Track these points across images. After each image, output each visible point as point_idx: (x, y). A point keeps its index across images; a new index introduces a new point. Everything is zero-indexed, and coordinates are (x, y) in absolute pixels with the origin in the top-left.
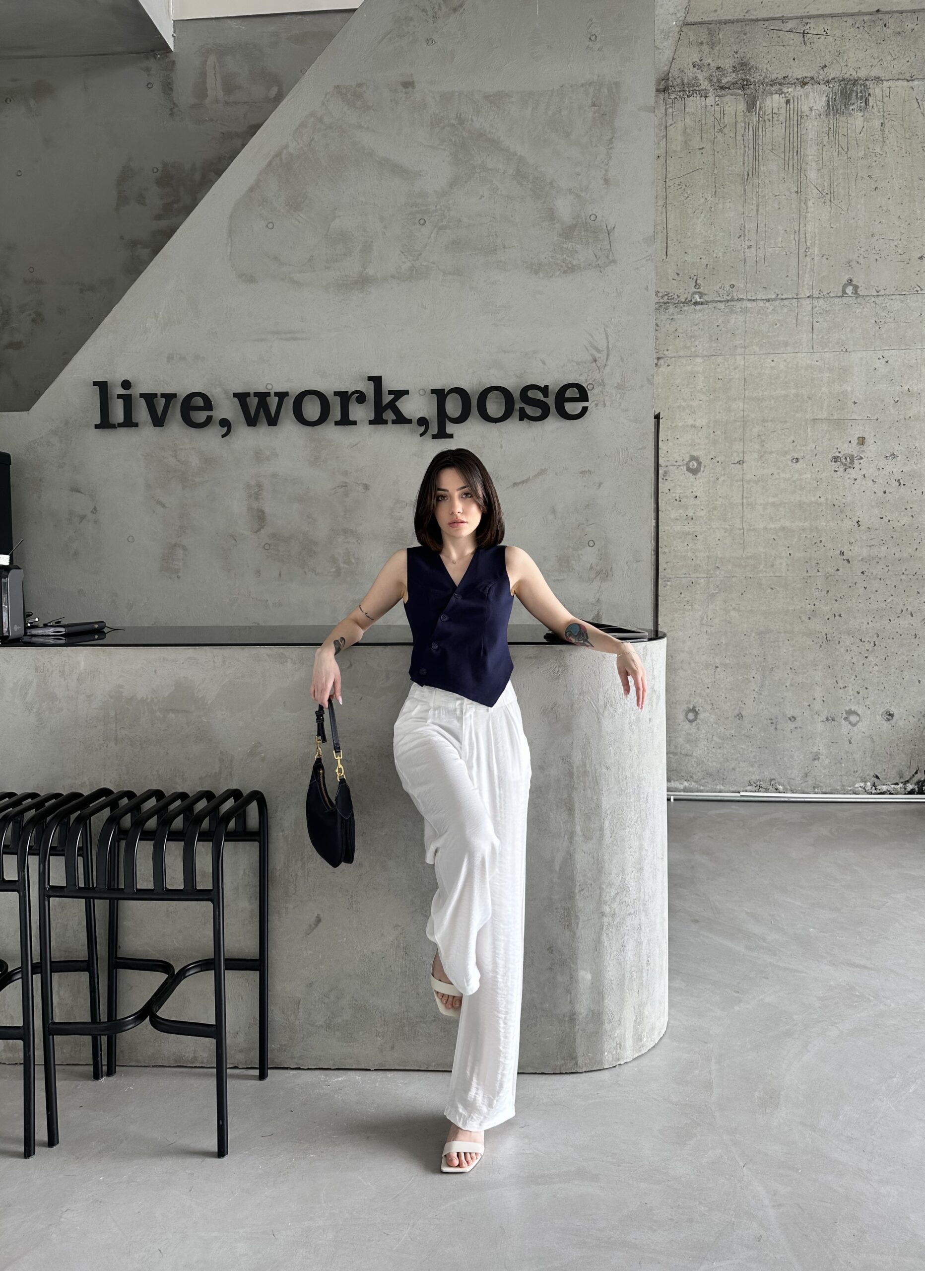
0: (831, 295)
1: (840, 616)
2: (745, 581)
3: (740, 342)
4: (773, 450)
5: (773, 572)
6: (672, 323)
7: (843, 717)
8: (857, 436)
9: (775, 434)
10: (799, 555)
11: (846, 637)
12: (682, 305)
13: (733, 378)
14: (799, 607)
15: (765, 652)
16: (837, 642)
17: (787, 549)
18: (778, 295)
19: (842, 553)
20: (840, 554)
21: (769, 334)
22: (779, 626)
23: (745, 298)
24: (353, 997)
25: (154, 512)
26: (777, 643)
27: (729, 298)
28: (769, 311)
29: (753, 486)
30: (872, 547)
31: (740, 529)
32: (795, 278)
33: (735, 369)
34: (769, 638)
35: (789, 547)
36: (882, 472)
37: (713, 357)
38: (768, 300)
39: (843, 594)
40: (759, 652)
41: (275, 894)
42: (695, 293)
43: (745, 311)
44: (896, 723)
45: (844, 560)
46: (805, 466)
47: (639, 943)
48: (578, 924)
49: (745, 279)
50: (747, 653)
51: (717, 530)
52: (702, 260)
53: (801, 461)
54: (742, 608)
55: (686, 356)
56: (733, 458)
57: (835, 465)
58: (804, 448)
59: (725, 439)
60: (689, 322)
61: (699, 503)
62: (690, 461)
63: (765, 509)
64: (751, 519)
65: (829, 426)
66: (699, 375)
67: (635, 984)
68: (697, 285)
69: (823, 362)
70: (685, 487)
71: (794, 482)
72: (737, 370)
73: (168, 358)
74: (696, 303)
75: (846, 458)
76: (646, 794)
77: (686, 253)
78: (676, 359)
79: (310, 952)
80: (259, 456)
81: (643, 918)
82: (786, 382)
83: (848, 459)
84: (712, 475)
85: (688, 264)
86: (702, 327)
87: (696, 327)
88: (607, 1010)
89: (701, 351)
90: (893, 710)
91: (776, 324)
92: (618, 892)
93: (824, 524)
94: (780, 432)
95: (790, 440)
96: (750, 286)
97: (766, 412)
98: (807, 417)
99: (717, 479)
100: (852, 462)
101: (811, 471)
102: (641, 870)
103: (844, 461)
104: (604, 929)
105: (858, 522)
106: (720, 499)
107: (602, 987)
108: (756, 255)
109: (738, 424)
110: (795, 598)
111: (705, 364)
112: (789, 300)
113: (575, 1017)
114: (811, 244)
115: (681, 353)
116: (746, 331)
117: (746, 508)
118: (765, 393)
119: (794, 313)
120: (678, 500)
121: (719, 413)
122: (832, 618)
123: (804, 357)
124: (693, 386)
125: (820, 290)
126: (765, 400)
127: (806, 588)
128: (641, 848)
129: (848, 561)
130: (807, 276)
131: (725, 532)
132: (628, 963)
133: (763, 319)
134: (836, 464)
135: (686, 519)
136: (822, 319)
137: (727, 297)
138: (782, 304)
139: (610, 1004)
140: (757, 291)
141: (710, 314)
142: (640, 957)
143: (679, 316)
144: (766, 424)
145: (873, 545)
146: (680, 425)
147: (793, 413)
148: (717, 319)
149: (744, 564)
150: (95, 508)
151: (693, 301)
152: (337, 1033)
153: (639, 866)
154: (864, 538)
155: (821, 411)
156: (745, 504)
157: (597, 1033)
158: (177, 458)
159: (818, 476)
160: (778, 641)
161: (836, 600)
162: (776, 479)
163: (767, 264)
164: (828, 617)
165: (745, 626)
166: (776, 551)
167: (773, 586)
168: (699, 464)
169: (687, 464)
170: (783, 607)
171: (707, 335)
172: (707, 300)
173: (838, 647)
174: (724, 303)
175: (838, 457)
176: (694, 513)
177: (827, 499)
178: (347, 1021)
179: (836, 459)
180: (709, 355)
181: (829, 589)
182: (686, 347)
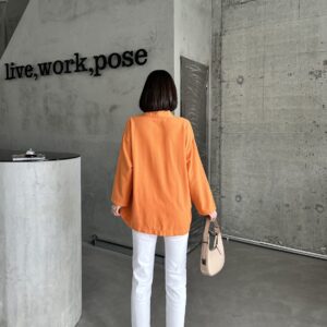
1: (313, 155)
3: (262, 19)
4: (278, 70)
5: (278, 131)
6: (231, 14)
7: (314, 208)
8: (323, 60)
9: (279, 62)
10: (291, 123)
13: (259, 37)
14: (291, 149)
17: (285, 120)
20: (313, 122)
29: (268, 89)
31: (262, 110)
34: (276, 164)
46: (295, 78)
53: (293, 75)
55: (237, 29)
56: (259, 76)
58: (294, 68)
59: (255, 67)
60: (239, 13)
61: (242, 98)
62: (238, 78)
63: (274, 100)
64: (267, 105)
65: (307, 56)
70: (236, 90)
71: (289, 86)
72: (261, 33)
75: (317, 72)
80: (46, 87)
89: (244, 26)
93: (305, 107)
94: (282, 61)
95: (287, 65)
97: (275, 52)
98: (296, 53)
99: (251, 86)
100: (320, 74)
101: (298, 80)
103: (315, 74)
106: (253, 96)
109: (261, 59)
110: (289, 145)
111: (246, 31)
115: (235, 27)
116: (266, 13)
117: (265, 100)
120: (233, 97)
121: (253, 54)
122: (309, 156)
127: (295, 139)
129: (318, 126)
131: (254, 112)
134: (311, 75)
135: (237, 106)
143: (234, 10)
146: (234, 61)
149: (263, 127)
155: (304, 48)
159: (301, 82)
160: (280, 166)
161: (311, 147)
164: (306, 155)
166: (280, 121)
168: (243, 79)
170: (283, 149)
175: (312, 72)
176: (240, 103)
177: (306, 94)
180: (248, 27)
182: (237, 24)
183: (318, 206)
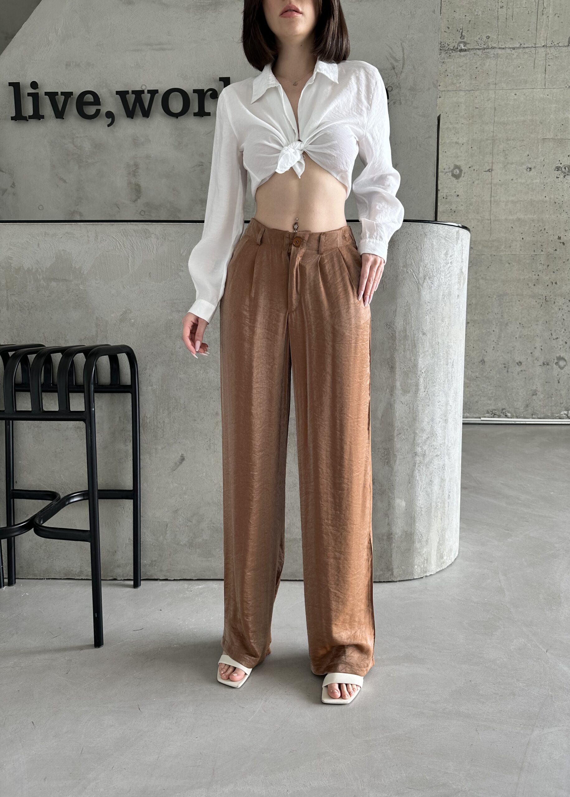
0: (560, 45)
1: (556, 283)
2: (490, 258)
3: (492, 80)
4: (513, 161)
5: (511, 252)
6: (443, 65)
7: (554, 362)
9: (515, 149)
10: (529, 239)
11: (559, 298)
12: (451, 52)
13: (486, 108)
14: (528, 277)
15: (502, 310)
16: (553, 303)
17: (521, 234)
18: (521, 44)
19: (559, 238)
20: (558, 238)
21: (513, 74)
22: (513, 290)
23: (497, 47)
24: (211, 521)
25: (58, 186)
26: (511, 303)
27: (485, 46)
28: (514, 56)
29: (498, 188)
31: (488, 220)
32: (534, 32)
33: (488, 100)
34: (506, 300)
35: (522, 233)
37: (473, 91)
38: (514, 49)
39: (559, 267)
40: (498, 310)
41: (145, 438)
42: (461, 42)
43: (497, 56)
45: (560, 243)
46: (535, 173)
47: (443, 480)
48: (395, 461)
49: (498, 32)
50: (490, 311)
51: (472, 220)
52: (467, 17)
53: (533, 170)
54: (488, 278)
55: (453, 91)
56: (484, 167)
58: (535, 160)
59: (480, 153)
60: (456, 65)
61: (460, 200)
62: (454, 169)
63: (506, 205)
64: (496, 212)
65: (554, 144)
66: (462, 105)
67: (439, 513)
68: (462, 37)
69: (552, 96)
70: (450, 188)
71: (528, 185)
72: (489, 102)
73: (66, 65)
74: (461, 50)
75: (565, 168)
76: (452, 360)
77: (455, 11)
78: (446, 92)
79: (176, 485)
80: (136, 142)
81: (446, 460)
82: (525, 111)
83: (567, 169)
84: (470, 180)
85: (456, 19)
86: (465, 69)
87: (461, 68)
88: (418, 531)
89: (464, 87)
91: (519, 67)
92: (429, 437)
93: (548, 216)
94: (519, 148)
95: (526, 154)
96: (501, 37)
97: (510, 132)
98: (539, 137)
99: (473, 182)
101: (540, 178)
102: (446, 421)
103: (564, 170)
104: (417, 466)
106: (475, 197)
107: (414, 513)
108: (506, 14)
109: (489, 141)
110: (525, 270)
111: (466, 96)
112: (529, 48)
113: (392, 536)
114: (547, 5)
115: (450, 88)
116: (497, 72)
117: (493, 204)
118: (509, 119)
119: (532, 59)
120: (445, 198)
121: (476, 133)
122: (550, 285)
123: (538, 92)
124: (457, 113)
125: (552, 41)
126: (509, 124)
127: (533, 263)
128: (447, 403)
129: (564, 244)
130: (543, 30)
131: (478, 222)
132: (435, 494)
133: (509, 63)
134: (557, 172)
135: (450, 212)
136: (553, 63)
137: (484, 46)
138: (524, 51)
139: (420, 527)
140: (506, 41)
141: (471, 58)
142: (443, 491)
143: (448, 60)
144: (509, 142)
146: (448, 142)
147: (529, 134)
148: (476, 63)
149: (490, 245)
150: (13, 184)
151: (459, 48)
152: (198, 550)
153: (445, 418)
155: (549, 132)
156: (492, 201)
157: (409, 550)
158: (74, 144)
159: (545, 181)
160: (511, 302)
161: (554, 272)
162: (515, 183)
163: (514, 21)
164: (547, 284)
165: (490, 290)
166: (514, 236)
167: (510, 262)
168: (461, 171)
169: (452, 171)
170: (516, 277)
171: (469, 74)
172: (469, 47)
173: (553, 307)
174: (481, 50)
175: (560, 167)
176: (456, 208)
177: (551, 198)
178: (206, 540)
179: (558, 169)
180: (469, 90)
181: (549, 263)
182: (452, 83)
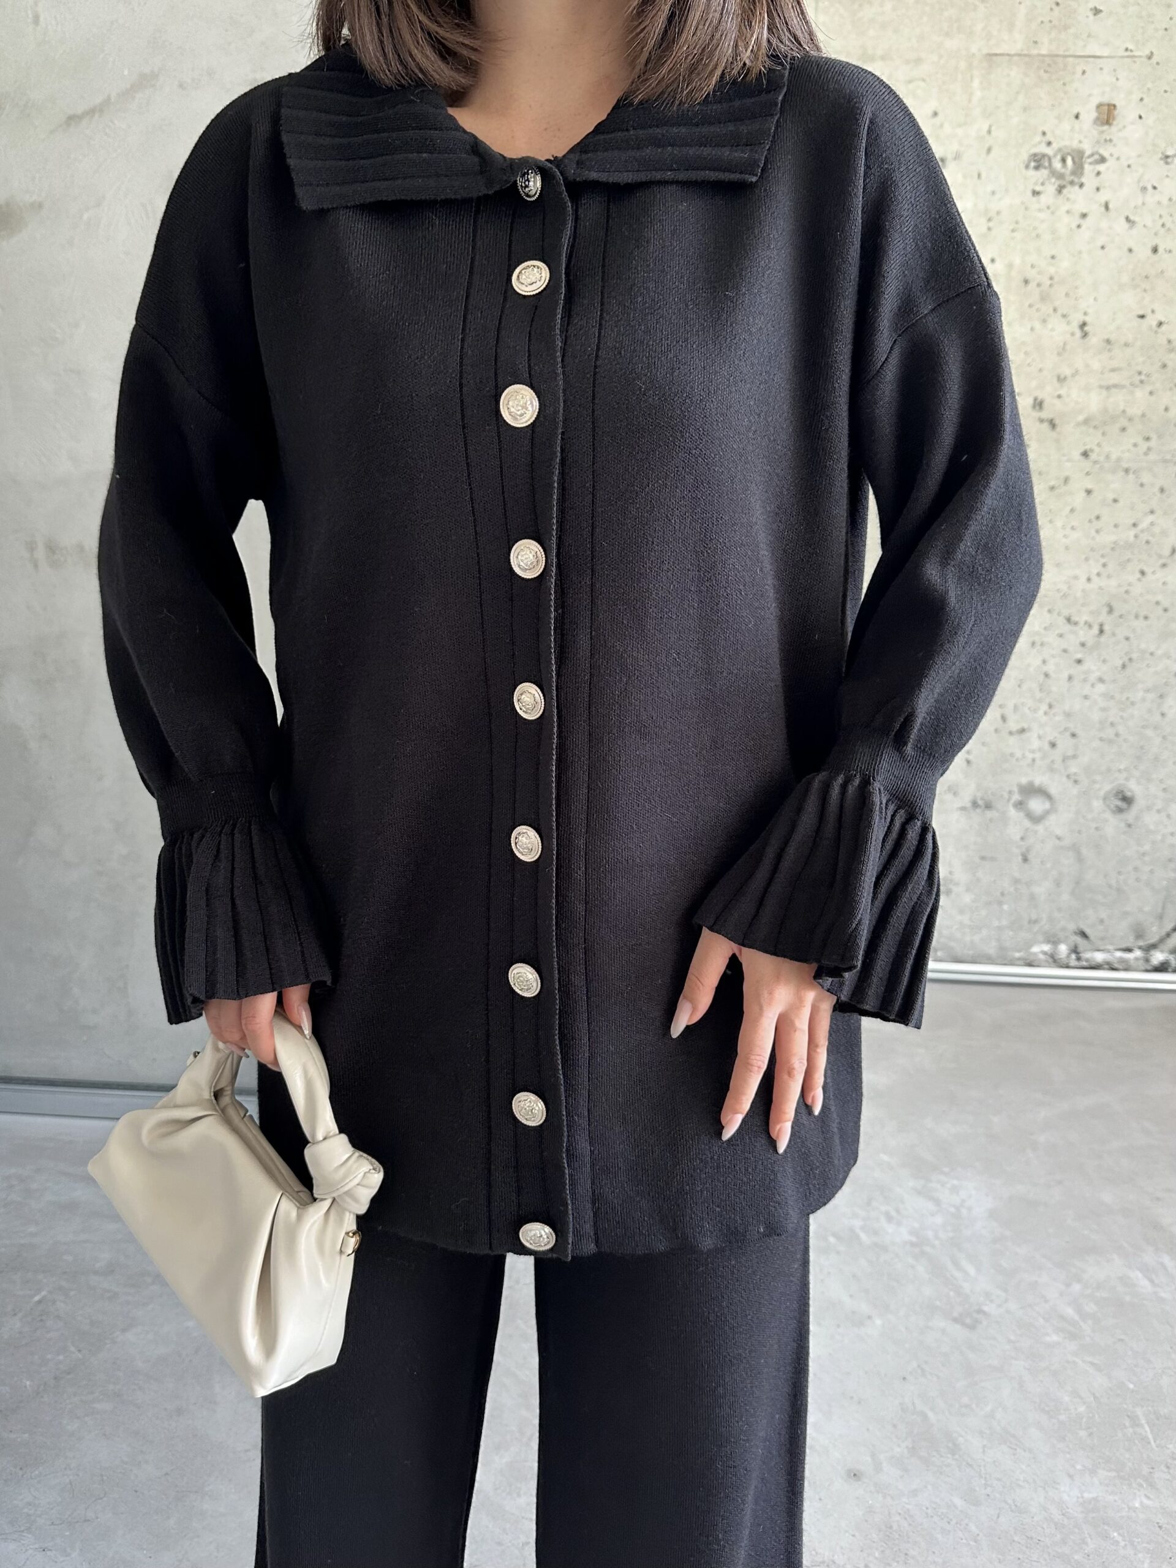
7: (1012, 801)
8: (1095, 101)
19: (1038, 405)
20: (1034, 407)
30: (1113, 390)
36: (1151, 198)
44: (1137, 818)
45: (1041, 421)
57: (1035, 177)
58: (960, 132)
65: (1025, 75)
75: (1064, 160)
83: (1069, 161)
90: (1134, 788)
98: (974, 49)
100: (1079, 169)
101: (974, 193)
103: (1057, 165)
105: (1083, 325)
129: (1052, 424)
134: (1035, 173)
145: (1115, 386)
154: (1096, 365)
155: (1011, 32)
159: (990, 205)
175: (1044, 156)
177: (1011, 266)
179: (1038, 161)
183: (1031, 790)
